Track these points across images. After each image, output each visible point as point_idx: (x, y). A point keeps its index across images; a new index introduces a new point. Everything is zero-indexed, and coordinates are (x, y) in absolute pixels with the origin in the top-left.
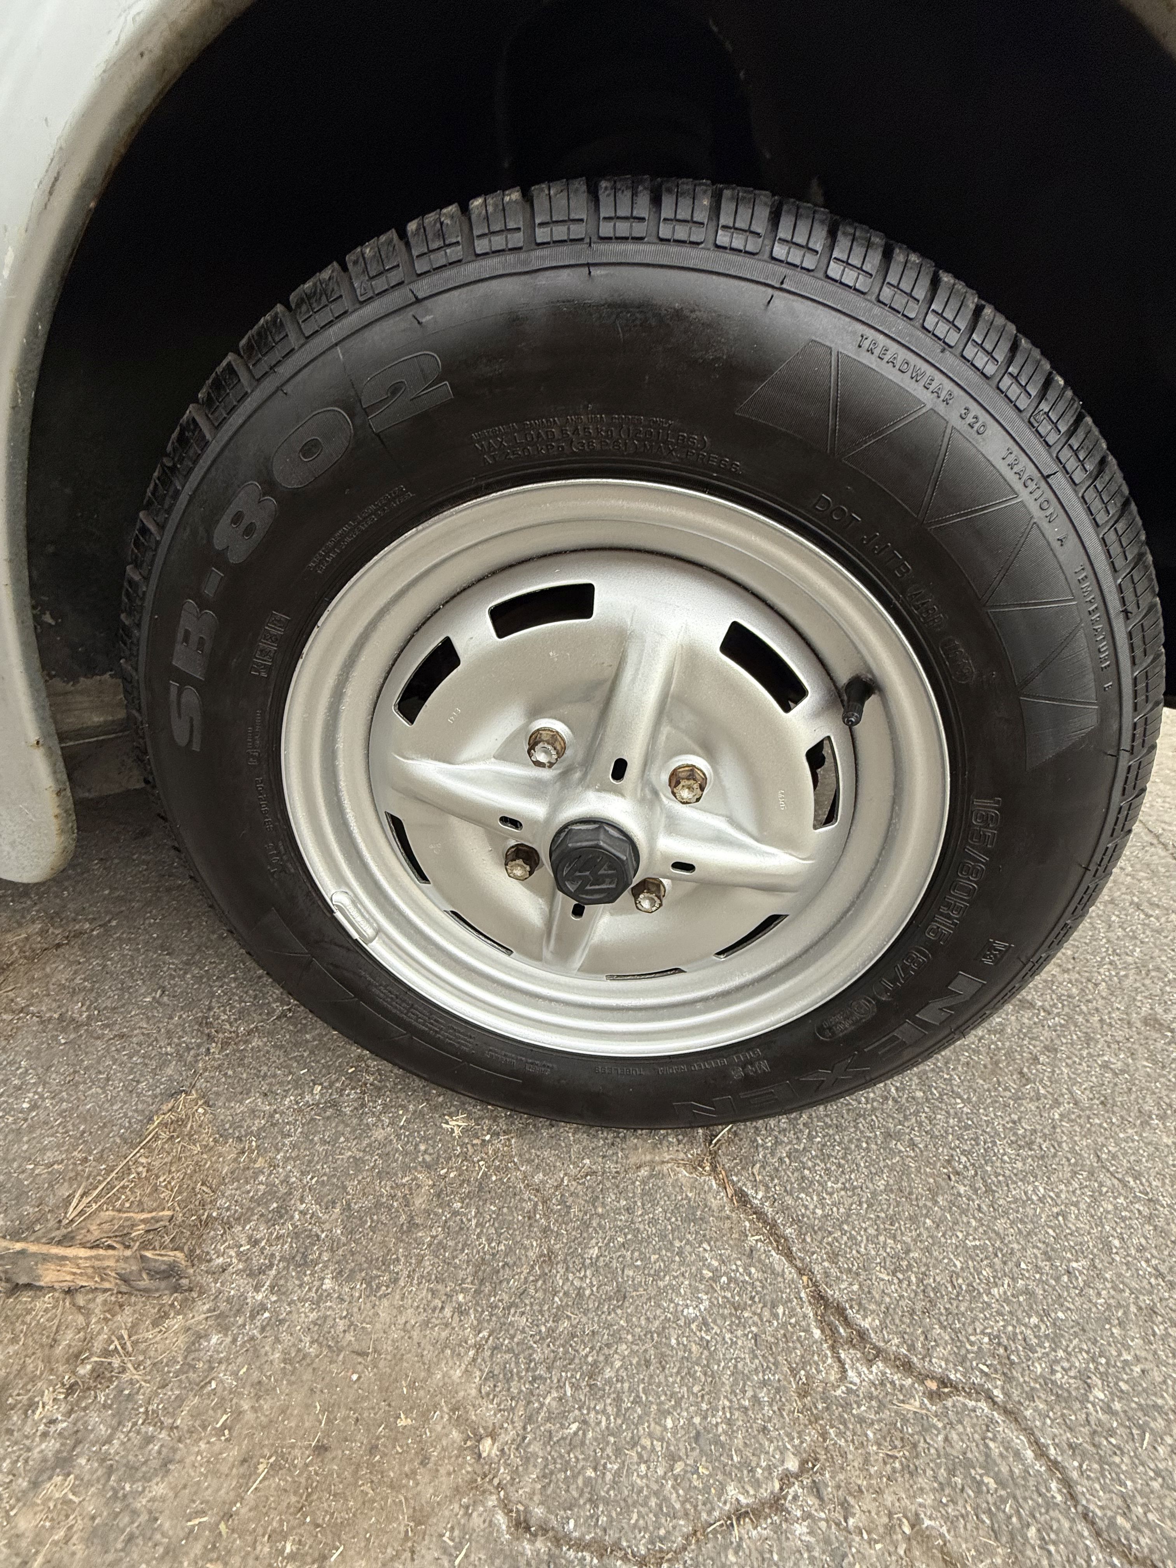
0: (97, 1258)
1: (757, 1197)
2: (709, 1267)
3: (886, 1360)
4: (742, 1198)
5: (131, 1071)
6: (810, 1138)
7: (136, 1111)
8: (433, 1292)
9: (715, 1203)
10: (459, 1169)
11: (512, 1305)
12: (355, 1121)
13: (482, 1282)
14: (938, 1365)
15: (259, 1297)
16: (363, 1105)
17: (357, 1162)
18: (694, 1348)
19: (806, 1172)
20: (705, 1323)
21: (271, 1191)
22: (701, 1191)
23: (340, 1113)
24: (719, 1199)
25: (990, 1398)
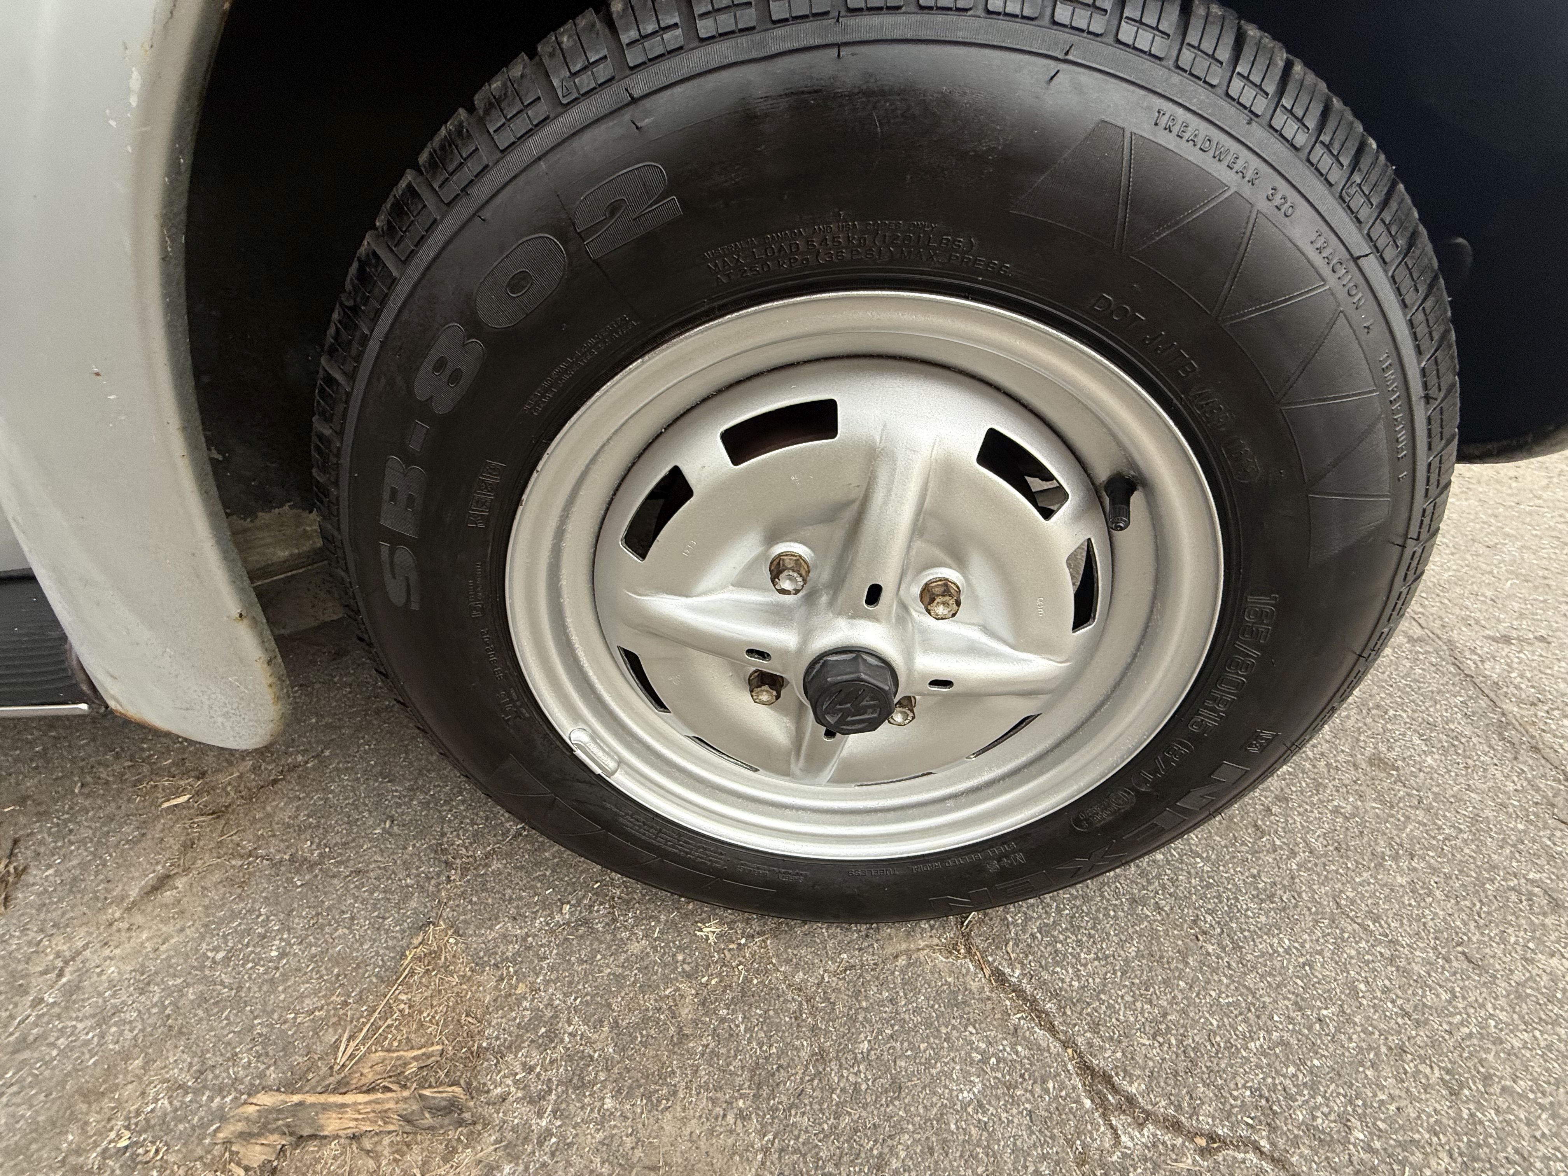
0: (376, 1102)
1: (1015, 975)
2: (977, 1050)
3: (1156, 1122)
4: (1000, 978)
5: (375, 908)
6: (1059, 911)
7: (387, 948)
8: (714, 1101)
9: (974, 986)
10: (719, 974)
11: (792, 1106)
12: (609, 937)
13: (759, 1086)
14: (1205, 1123)
15: (544, 1123)
16: (614, 920)
17: (618, 978)
18: (974, 1131)
19: (1059, 946)
20: (981, 1106)
21: (538, 1017)
22: (959, 975)
23: (592, 931)
24: (978, 982)
25: (1257, 1149)
